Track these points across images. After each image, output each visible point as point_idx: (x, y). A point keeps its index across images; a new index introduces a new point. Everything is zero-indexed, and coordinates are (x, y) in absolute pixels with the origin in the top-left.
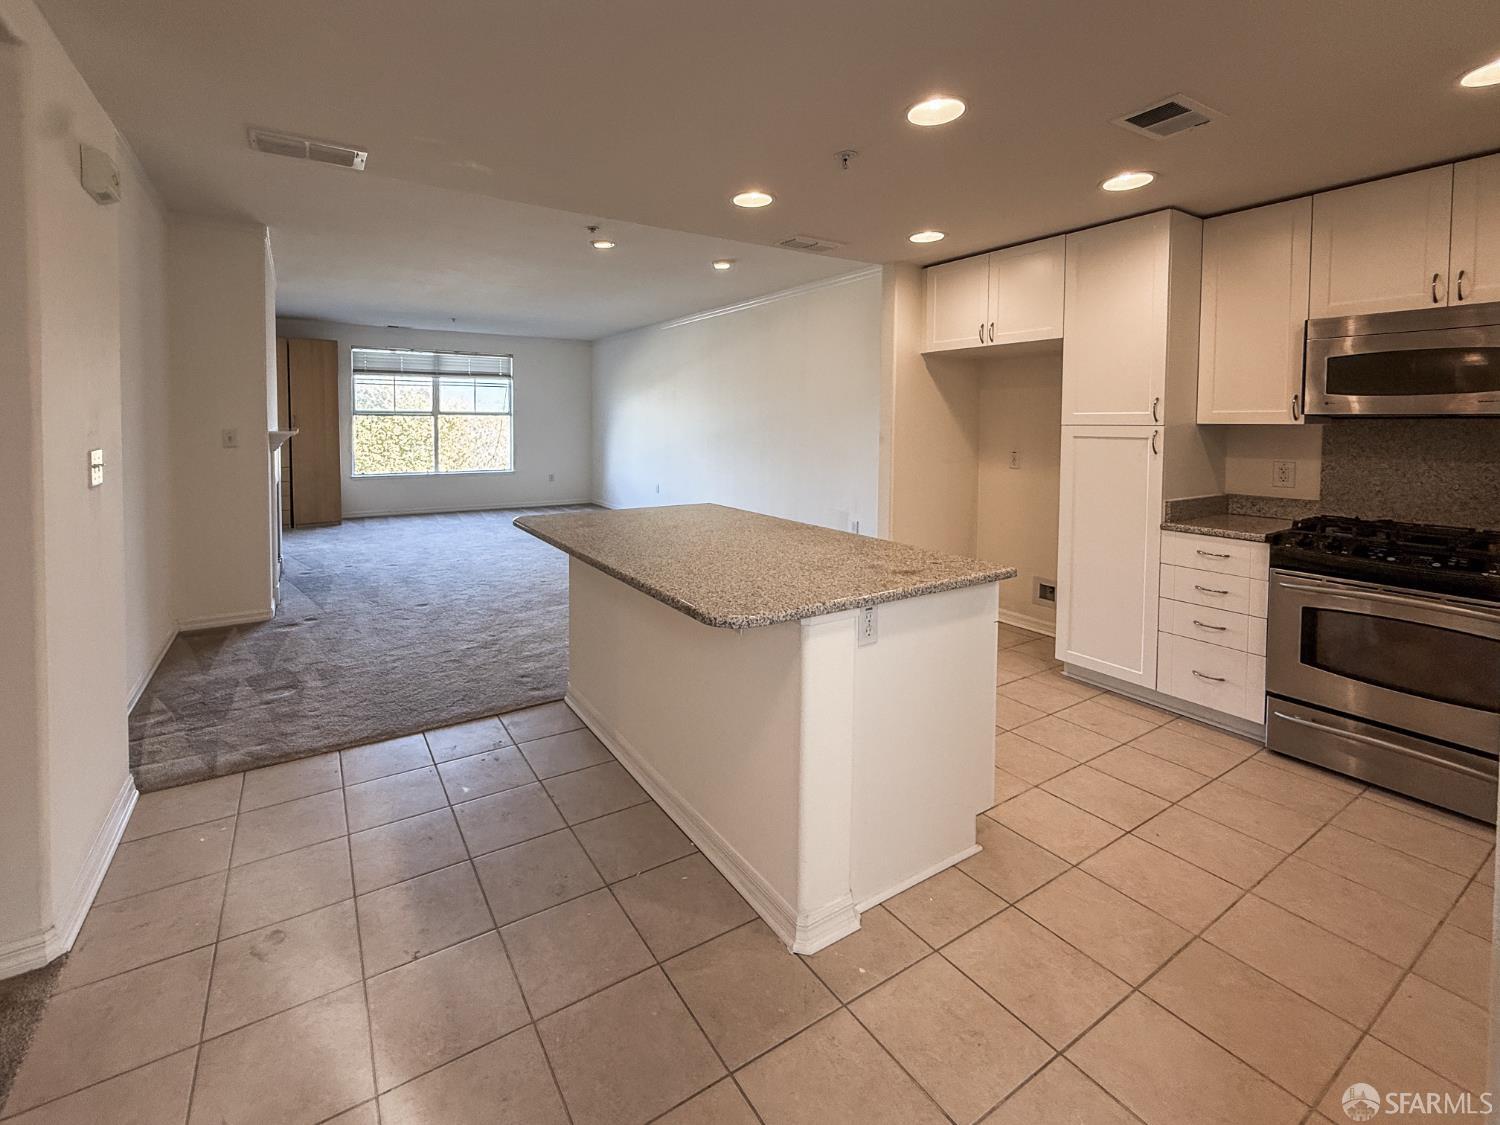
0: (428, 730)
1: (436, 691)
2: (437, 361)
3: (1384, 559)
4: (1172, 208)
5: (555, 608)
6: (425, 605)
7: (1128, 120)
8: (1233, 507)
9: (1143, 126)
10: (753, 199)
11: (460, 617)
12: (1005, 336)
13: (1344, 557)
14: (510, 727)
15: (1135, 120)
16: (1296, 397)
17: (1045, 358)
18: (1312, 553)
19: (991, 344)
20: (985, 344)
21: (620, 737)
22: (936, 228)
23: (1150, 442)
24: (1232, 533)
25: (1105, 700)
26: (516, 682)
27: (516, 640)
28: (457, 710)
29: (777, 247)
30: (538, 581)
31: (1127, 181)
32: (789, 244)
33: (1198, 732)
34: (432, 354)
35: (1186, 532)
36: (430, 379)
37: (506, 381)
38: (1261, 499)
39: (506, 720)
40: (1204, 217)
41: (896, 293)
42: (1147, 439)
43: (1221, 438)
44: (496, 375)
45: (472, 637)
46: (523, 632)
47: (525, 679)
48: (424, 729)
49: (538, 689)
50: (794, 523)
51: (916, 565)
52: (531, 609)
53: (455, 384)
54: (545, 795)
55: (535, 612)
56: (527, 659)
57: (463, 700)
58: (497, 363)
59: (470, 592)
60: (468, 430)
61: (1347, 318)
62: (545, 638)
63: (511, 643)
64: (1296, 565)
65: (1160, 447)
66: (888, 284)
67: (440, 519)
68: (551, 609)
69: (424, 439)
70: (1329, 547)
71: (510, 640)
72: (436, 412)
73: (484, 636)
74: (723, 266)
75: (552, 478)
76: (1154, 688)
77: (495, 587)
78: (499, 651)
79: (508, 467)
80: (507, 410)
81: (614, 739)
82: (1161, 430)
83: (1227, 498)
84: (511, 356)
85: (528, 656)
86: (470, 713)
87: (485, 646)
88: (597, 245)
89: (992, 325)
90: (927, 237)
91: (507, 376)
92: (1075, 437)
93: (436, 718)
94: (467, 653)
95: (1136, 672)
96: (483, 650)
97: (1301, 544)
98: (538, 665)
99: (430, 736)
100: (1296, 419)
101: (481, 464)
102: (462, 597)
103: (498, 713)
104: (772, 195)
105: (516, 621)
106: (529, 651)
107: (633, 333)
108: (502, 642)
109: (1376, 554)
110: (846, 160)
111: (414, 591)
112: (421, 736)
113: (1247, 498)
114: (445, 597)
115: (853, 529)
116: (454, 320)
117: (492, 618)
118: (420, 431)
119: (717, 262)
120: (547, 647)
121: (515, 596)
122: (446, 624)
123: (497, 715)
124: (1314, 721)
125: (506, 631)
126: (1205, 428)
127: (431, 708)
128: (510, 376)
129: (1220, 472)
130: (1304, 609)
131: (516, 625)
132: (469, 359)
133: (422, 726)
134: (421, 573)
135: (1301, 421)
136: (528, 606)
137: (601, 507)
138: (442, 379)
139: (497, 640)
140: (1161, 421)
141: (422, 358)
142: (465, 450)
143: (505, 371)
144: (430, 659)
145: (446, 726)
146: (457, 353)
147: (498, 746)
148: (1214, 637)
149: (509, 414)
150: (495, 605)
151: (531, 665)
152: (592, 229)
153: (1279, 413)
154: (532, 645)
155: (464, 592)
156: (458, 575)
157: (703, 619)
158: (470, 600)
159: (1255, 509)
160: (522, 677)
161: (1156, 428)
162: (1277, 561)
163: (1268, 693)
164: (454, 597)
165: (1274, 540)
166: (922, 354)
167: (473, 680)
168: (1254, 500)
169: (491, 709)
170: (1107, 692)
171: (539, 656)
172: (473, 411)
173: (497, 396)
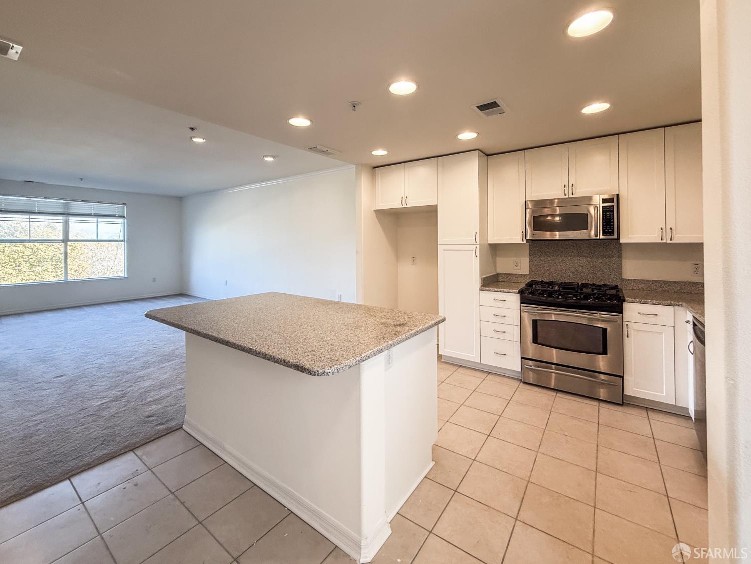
0: (73, 475)
1: (77, 442)
2: (66, 206)
3: (558, 297)
4: (478, 150)
5: (167, 364)
6: (62, 376)
7: (477, 107)
8: (500, 279)
9: (481, 111)
10: (300, 122)
11: (93, 381)
12: (412, 203)
13: (545, 298)
14: (144, 457)
15: (479, 107)
16: (523, 232)
17: (430, 213)
18: (534, 297)
19: (406, 206)
20: (403, 207)
21: (228, 447)
22: (385, 148)
23: (474, 252)
24: (506, 290)
25: (461, 370)
26: (145, 422)
27: (140, 391)
28: (98, 454)
29: (306, 150)
30: (151, 347)
31: (467, 136)
32: (313, 149)
33: (498, 379)
34: (63, 201)
35: (489, 291)
36: (61, 218)
37: (121, 220)
38: (510, 274)
39: (139, 452)
40: (488, 155)
41: (362, 180)
42: (473, 250)
43: (495, 249)
44: (114, 216)
45: (105, 395)
46: (147, 384)
47: (151, 419)
48: (69, 475)
49: (162, 424)
50: (327, 301)
51: (402, 321)
52: (149, 367)
53: (82, 222)
54: (178, 503)
55: (152, 369)
56: (149, 404)
57: (102, 444)
58: (116, 209)
59: (99, 361)
60: (86, 251)
61: (555, 199)
62: (161, 387)
63: (137, 394)
64: (529, 302)
65: (478, 254)
66: (358, 174)
67: (68, 312)
68: (163, 365)
69: (50, 257)
70: (540, 294)
71: (137, 391)
72: (66, 240)
73: (116, 392)
74: (269, 159)
75: (154, 280)
76: (479, 362)
77: (119, 355)
78: (128, 401)
79: (122, 274)
80: (122, 238)
81: (223, 449)
82: (478, 246)
83: (498, 274)
84: (124, 204)
85: (150, 402)
86: (109, 454)
87: (116, 399)
88: (194, 140)
89: (407, 197)
90: (380, 152)
91: (120, 217)
92: (444, 250)
93: (80, 464)
94: (102, 408)
95: (472, 356)
96: (114, 403)
97: (530, 293)
98: (160, 406)
99: (76, 480)
100: (523, 241)
101: (96, 273)
102: (93, 366)
103: (132, 448)
104: (311, 121)
105: (139, 377)
106: (151, 397)
107: (210, 193)
108: (129, 394)
109: (555, 296)
110: (354, 106)
111: (51, 367)
112: (67, 482)
113: (505, 274)
114: (78, 368)
115: (339, 299)
116: (81, 179)
117: (119, 378)
118: (47, 252)
119: (266, 156)
120: (165, 392)
121: (136, 359)
122: (82, 388)
123: (132, 450)
124: (538, 367)
125: (132, 386)
126: (490, 245)
127: (74, 457)
128: (124, 217)
129: (495, 263)
130: (533, 320)
131: (138, 380)
132: (93, 205)
133: (68, 473)
134: (55, 353)
135: (525, 242)
136: (146, 366)
137: (189, 295)
138: (71, 218)
139: (124, 394)
140: (478, 243)
141: (56, 204)
142: (84, 264)
143: (120, 214)
144: (70, 418)
145: (89, 468)
146: (83, 201)
147: (136, 474)
148: (501, 336)
149: (124, 241)
150: (121, 368)
151: (154, 407)
152: (192, 129)
153: (517, 239)
154: (153, 393)
155: (94, 362)
156: (88, 351)
157: (309, 372)
158: (100, 367)
159: (507, 279)
160: (149, 417)
161: (476, 246)
162: (523, 301)
163: (522, 358)
164: (86, 367)
165: (521, 292)
166: (374, 210)
167: (109, 427)
168: (507, 275)
169: (126, 447)
170: (461, 366)
171: (159, 399)
172: (95, 238)
173: (114, 229)
